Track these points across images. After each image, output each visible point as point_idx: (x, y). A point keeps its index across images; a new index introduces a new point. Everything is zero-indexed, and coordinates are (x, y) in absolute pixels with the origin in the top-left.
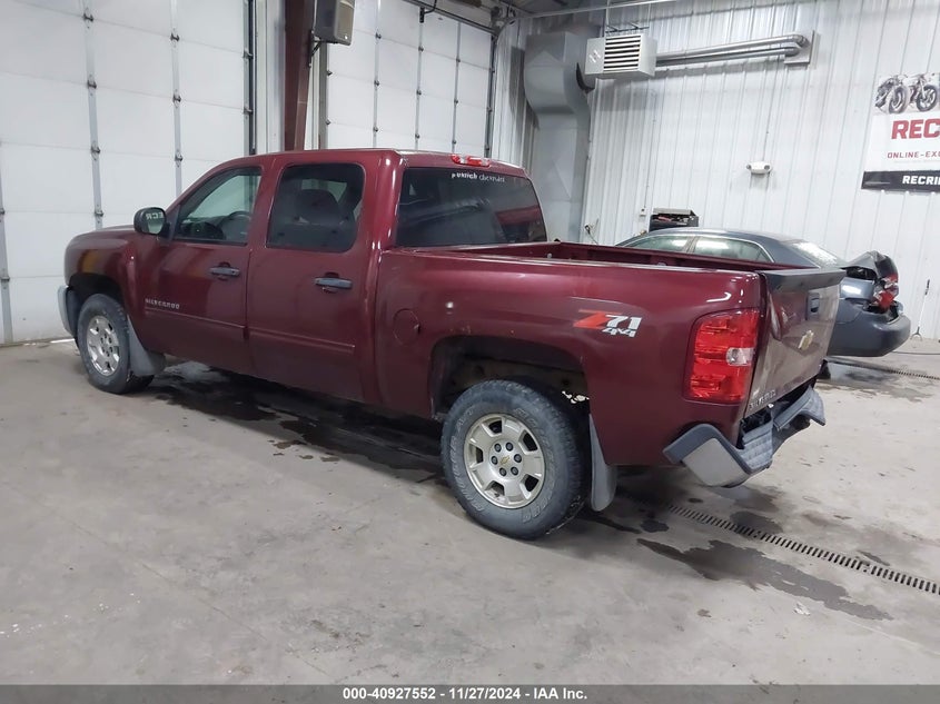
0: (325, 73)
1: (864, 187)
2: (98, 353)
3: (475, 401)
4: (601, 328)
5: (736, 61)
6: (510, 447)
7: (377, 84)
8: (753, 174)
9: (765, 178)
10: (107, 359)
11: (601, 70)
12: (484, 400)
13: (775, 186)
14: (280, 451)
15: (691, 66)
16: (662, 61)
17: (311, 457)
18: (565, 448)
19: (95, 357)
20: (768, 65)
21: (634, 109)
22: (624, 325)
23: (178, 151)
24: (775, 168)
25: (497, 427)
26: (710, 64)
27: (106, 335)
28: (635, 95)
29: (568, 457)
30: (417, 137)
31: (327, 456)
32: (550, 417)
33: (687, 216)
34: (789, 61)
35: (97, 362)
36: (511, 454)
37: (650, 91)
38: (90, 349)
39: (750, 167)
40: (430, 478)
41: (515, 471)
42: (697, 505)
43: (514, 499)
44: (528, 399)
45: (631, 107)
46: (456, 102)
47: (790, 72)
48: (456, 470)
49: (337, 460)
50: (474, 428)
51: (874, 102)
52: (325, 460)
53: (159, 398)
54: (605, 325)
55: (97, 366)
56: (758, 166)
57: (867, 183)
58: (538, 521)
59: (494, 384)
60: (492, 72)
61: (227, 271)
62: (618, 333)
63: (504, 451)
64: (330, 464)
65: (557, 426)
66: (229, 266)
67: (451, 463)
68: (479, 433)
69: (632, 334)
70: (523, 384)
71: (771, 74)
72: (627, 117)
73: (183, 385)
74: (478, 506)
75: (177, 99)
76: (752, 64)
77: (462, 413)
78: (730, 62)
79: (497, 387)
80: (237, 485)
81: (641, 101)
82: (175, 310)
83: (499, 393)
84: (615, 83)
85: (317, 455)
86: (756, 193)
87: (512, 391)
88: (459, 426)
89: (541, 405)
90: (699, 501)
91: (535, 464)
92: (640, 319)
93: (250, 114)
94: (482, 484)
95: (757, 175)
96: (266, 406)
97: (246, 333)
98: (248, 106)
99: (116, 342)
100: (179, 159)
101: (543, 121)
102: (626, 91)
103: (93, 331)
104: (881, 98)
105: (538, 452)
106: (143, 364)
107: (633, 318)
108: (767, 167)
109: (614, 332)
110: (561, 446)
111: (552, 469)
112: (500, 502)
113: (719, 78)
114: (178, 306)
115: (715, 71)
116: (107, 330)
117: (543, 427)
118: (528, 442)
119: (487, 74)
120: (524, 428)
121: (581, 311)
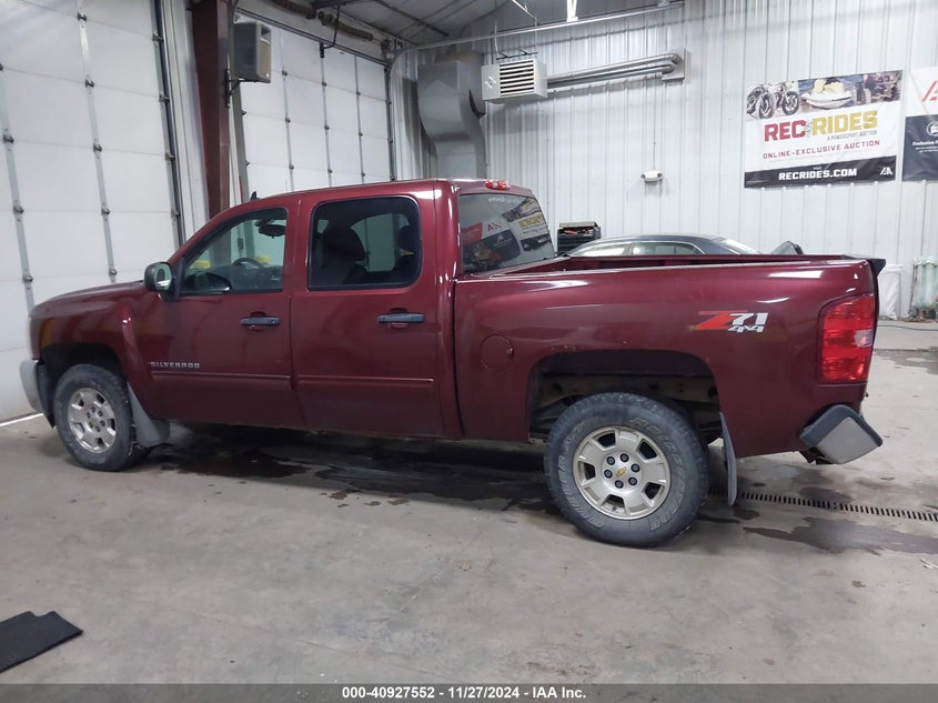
0: (240, 113)
1: (746, 186)
2: (83, 430)
3: (585, 417)
4: (725, 327)
5: (618, 80)
6: (625, 458)
7: (288, 121)
8: (646, 182)
9: (658, 186)
10: (98, 435)
11: (498, 95)
12: (594, 415)
13: (668, 191)
14: (341, 502)
15: (576, 87)
16: (552, 83)
17: (377, 503)
18: (693, 450)
19: (80, 435)
20: (647, 82)
21: (527, 130)
22: (750, 322)
23: (104, 204)
24: (666, 176)
25: (608, 440)
26: (594, 84)
27: (94, 409)
28: (526, 117)
29: (696, 458)
30: (330, 171)
31: (393, 500)
32: (672, 421)
33: (591, 228)
34: (666, 77)
35: (84, 440)
36: (628, 465)
37: (540, 113)
38: (72, 427)
39: (643, 176)
40: (510, 504)
41: (633, 482)
42: (762, 488)
43: (636, 507)
44: (646, 408)
45: (524, 129)
46: (361, 135)
47: (668, 88)
48: (567, 490)
49: (406, 501)
50: (582, 445)
51: (746, 110)
52: (394, 503)
53: (164, 468)
54: (730, 324)
55: (84, 445)
56: (651, 175)
57: (749, 182)
58: (669, 525)
59: (603, 397)
60: (389, 103)
61: (264, 320)
62: (745, 330)
63: (619, 463)
64: (403, 508)
65: (681, 429)
66: (263, 315)
67: (559, 483)
68: (589, 449)
69: (760, 329)
70: (635, 394)
71: (651, 91)
72: (505, 140)
73: (177, 451)
74: (596, 522)
75: (97, 149)
76: (632, 82)
77: (569, 431)
78: (612, 81)
79: (605, 401)
80: (329, 543)
81: (533, 123)
82: (194, 369)
83: (611, 406)
84: (505, 108)
85: (384, 501)
86: (652, 200)
87: (627, 402)
88: (567, 445)
89: (661, 412)
90: (763, 485)
91: (657, 470)
92: (766, 314)
93: (172, 159)
94: (597, 499)
95: (650, 183)
96: (287, 460)
97: (293, 383)
98: (169, 151)
99: (111, 415)
100: (105, 213)
101: (440, 148)
102: (518, 114)
103: (76, 406)
104: (751, 106)
105: (660, 458)
106: (149, 434)
107: (759, 314)
108: (659, 175)
109: (741, 330)
110: (688, 449)
111: (680, 472)
112: (619, 514)
113: (604, 96)
114: (197, 365)
115: (599, 90)
116: (97, 403)
117: (667, 432)
118: (646, 450)
119: (384, 105)
120: (642, 436)
121: (701, 313)
